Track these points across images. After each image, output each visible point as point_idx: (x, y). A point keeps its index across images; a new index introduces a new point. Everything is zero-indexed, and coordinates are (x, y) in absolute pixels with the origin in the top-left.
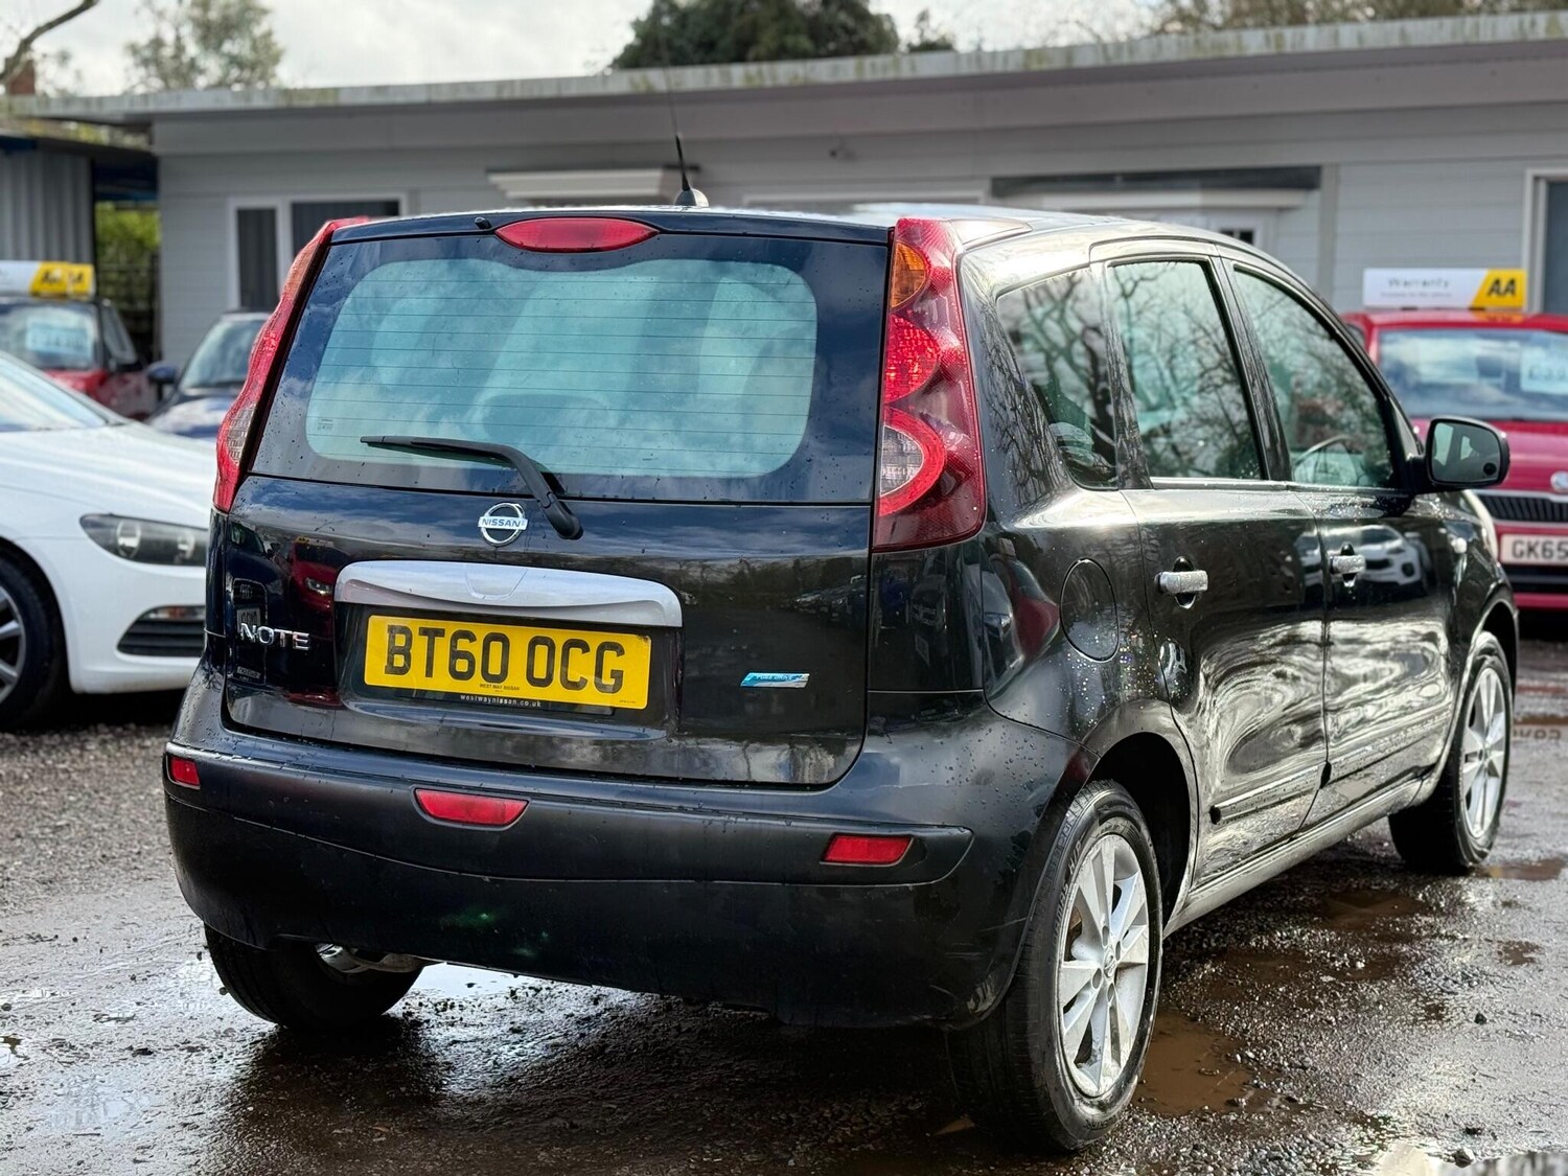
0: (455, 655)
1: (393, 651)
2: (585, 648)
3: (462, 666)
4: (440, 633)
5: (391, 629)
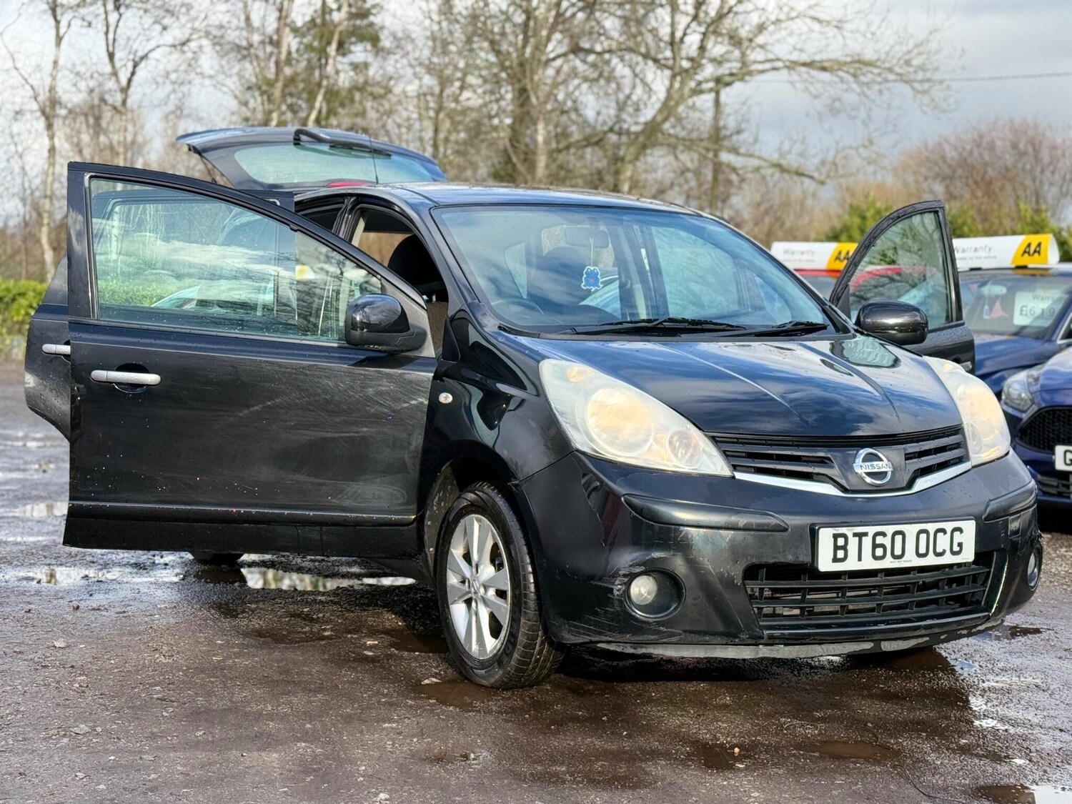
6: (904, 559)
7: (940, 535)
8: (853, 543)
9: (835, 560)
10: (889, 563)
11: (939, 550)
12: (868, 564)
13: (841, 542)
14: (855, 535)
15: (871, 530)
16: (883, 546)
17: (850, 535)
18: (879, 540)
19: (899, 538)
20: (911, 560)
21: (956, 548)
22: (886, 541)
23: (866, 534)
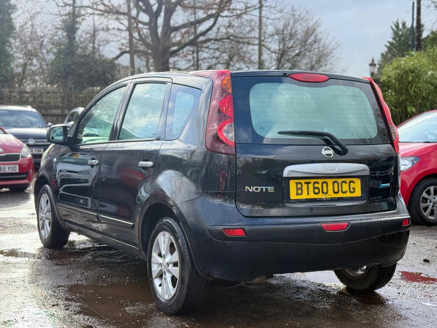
0: (315, 188)
1: (297, 189)
2: (346, 183)
3: (316, 191)
4: (310, 183)
5: (297, 183)
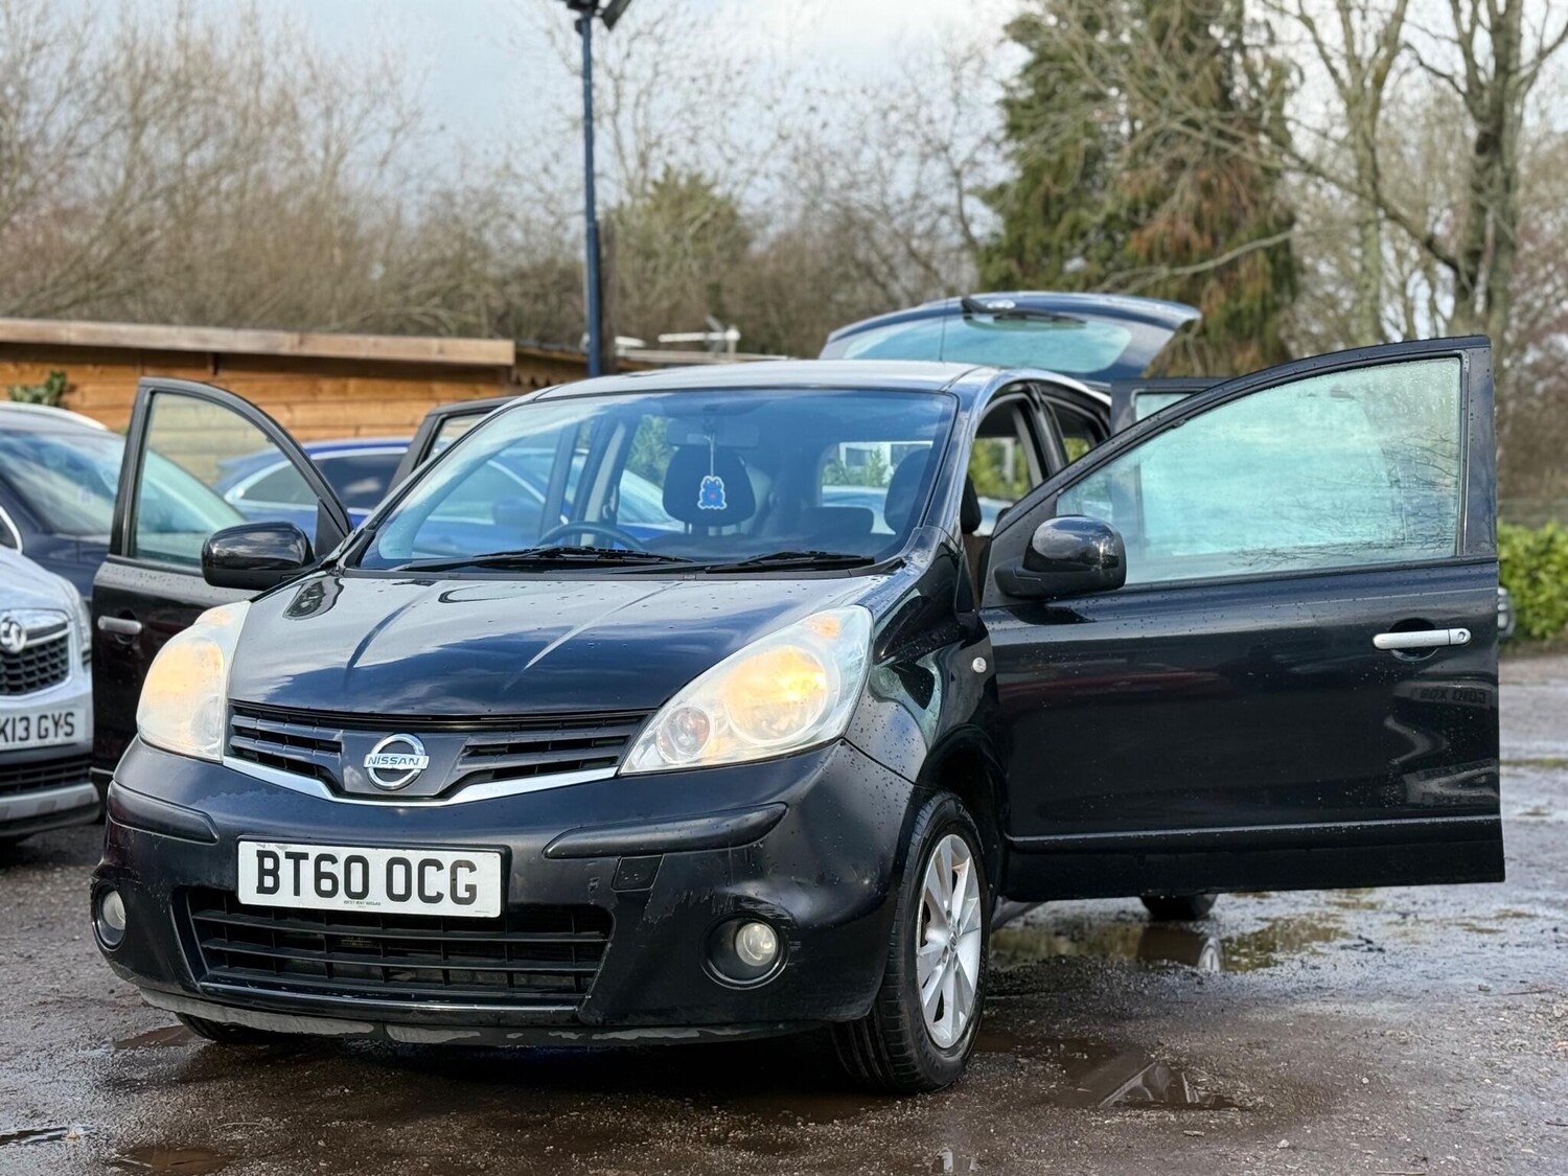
6: (367, 899)
7: (430, 870)
8: (286, 867)
9: (262, 889)
10: (341, 903)
11: (430, 892)
12: (309, 900)
13: (269, 864)
14: (289, 855)
15: (314, 851)
16: (332, 877)
17: (281, 856)
18: (326, 867)
19: (357, 868)
20: (378, 902)
21: (462, 893)
22: (338, 870)
23: (305, 856)
